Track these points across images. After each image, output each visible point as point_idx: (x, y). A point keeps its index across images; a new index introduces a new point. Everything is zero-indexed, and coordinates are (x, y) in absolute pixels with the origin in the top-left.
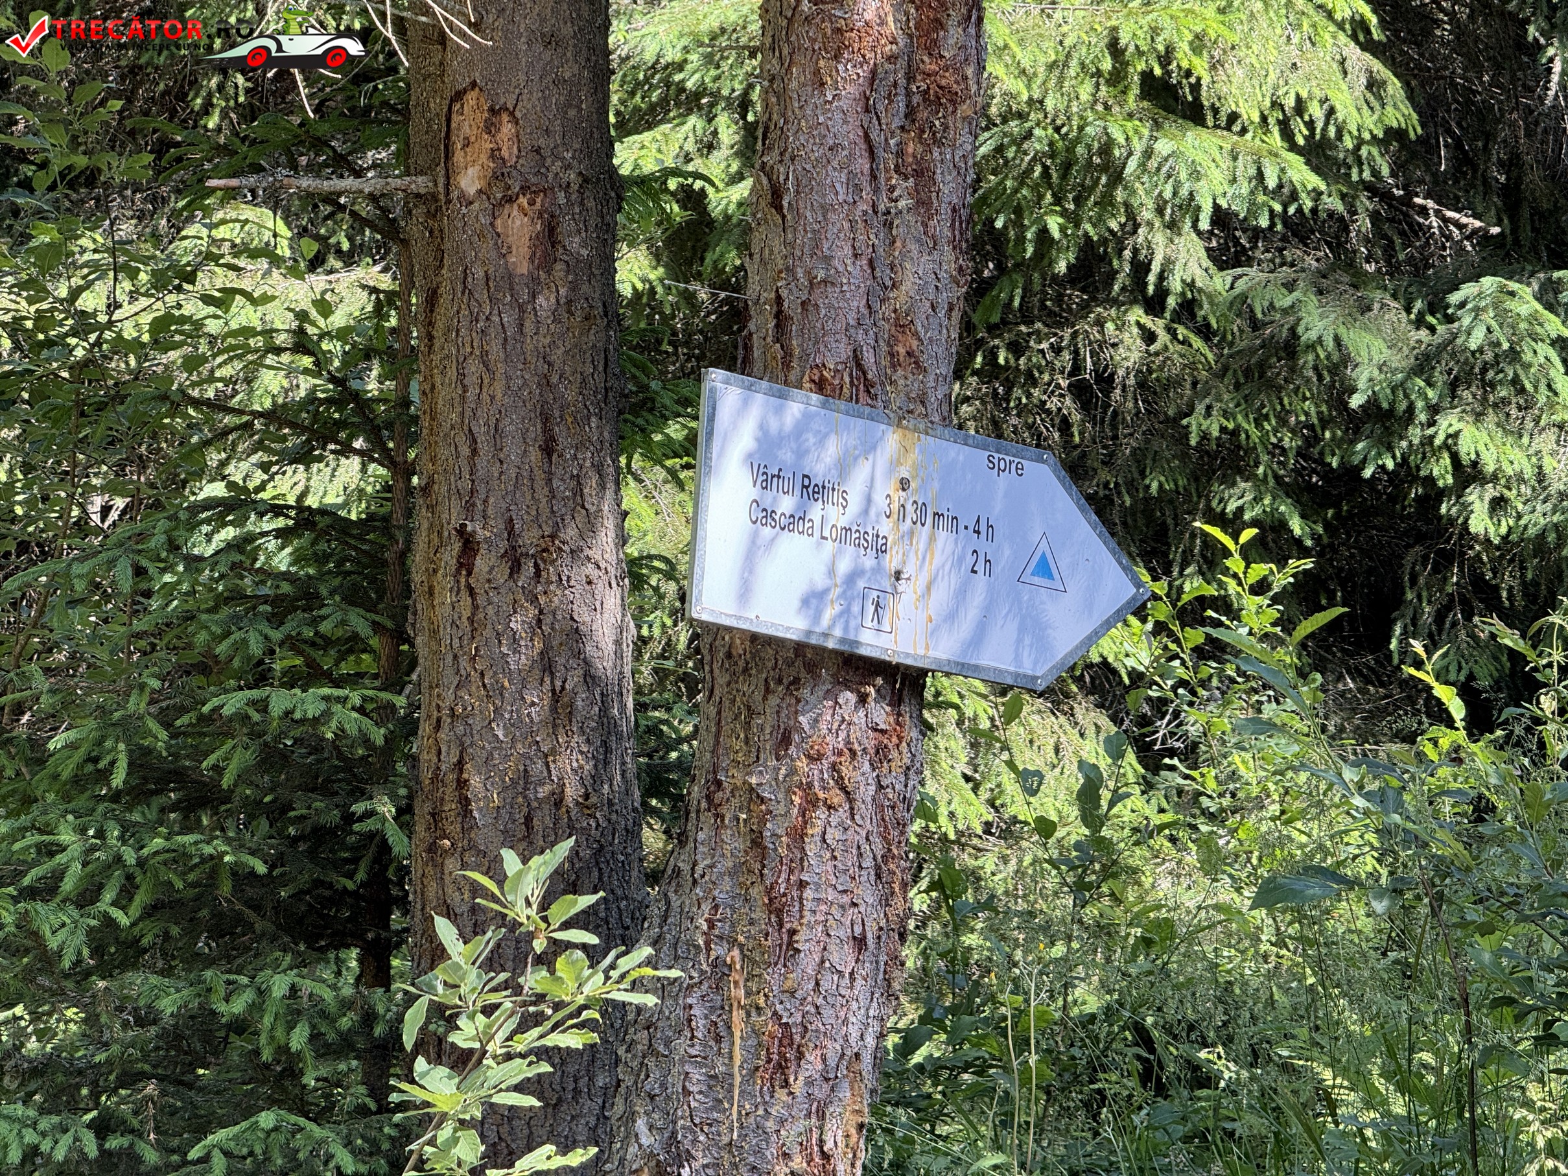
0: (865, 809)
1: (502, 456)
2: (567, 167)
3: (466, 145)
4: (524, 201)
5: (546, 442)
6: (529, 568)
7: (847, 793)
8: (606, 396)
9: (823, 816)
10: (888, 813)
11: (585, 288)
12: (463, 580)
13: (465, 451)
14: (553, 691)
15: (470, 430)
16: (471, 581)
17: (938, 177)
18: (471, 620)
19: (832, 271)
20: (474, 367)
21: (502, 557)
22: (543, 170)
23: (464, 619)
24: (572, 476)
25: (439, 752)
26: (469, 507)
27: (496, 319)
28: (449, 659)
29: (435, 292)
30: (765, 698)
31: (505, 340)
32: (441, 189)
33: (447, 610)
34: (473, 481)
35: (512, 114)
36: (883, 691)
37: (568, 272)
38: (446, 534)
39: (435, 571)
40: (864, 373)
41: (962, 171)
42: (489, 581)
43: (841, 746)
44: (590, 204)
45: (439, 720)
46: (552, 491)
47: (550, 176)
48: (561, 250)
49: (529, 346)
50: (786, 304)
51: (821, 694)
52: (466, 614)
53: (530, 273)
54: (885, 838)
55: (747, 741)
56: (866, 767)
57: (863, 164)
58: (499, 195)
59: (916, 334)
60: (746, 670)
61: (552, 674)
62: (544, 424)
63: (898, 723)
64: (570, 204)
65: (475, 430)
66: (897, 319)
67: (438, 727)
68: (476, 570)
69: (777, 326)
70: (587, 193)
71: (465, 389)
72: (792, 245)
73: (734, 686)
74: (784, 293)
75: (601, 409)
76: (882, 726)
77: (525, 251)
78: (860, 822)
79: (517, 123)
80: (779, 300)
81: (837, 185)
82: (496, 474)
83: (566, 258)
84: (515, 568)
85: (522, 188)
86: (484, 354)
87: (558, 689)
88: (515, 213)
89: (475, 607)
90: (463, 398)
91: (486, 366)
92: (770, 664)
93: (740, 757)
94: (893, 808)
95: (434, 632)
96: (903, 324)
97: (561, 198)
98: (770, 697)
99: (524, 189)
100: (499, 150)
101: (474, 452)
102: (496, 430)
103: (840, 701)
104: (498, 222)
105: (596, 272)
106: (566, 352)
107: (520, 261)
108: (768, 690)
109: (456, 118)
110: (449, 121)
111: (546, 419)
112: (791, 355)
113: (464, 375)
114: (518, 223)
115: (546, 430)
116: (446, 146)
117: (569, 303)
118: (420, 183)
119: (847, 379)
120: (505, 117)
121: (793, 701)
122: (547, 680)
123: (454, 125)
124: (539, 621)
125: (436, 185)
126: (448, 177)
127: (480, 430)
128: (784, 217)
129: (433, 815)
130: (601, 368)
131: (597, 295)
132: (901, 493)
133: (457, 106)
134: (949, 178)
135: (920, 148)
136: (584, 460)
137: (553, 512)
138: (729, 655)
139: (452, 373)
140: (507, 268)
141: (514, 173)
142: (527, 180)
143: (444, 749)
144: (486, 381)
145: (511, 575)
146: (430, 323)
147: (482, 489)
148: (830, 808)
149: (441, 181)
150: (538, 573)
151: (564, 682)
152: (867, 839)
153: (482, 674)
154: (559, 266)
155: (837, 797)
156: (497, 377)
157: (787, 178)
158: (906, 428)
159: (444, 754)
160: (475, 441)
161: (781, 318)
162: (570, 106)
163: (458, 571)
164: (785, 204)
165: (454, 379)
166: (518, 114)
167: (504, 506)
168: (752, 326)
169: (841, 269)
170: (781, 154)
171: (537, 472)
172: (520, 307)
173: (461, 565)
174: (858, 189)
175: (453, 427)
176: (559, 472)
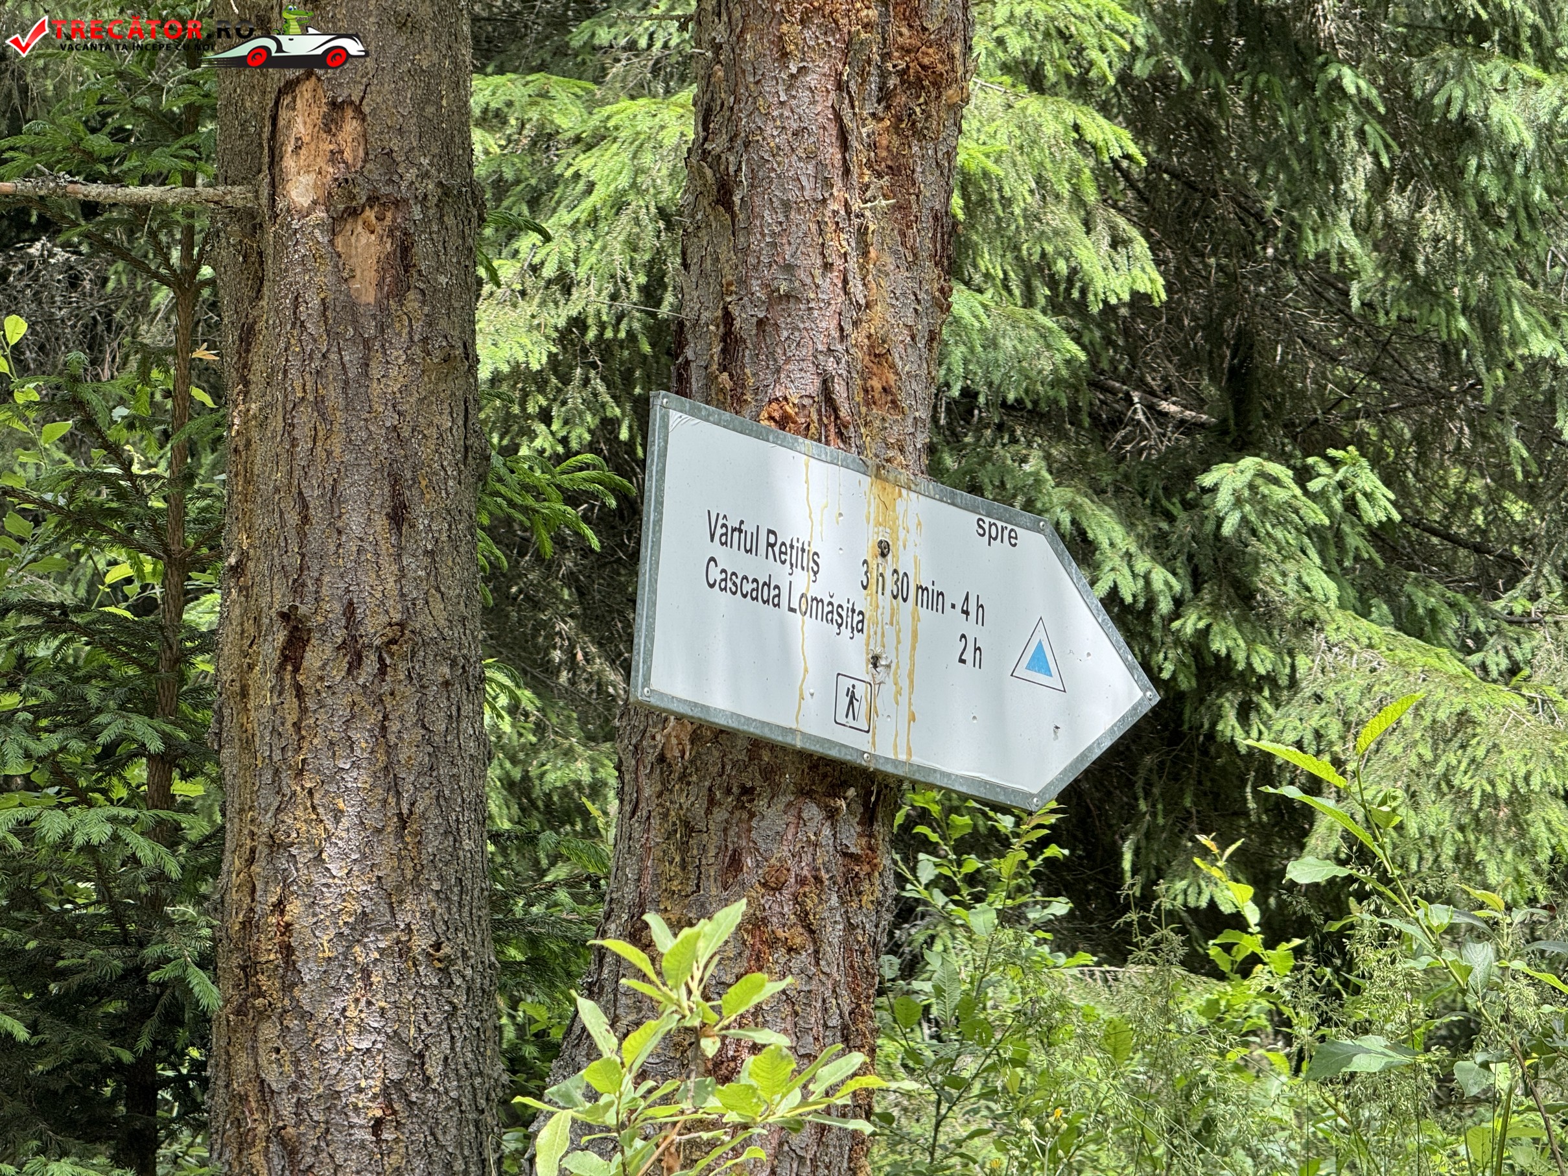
0: (832, 952)
1: (340, 524)
2: (426, 175)
3: (298, 148)
4: (370, 214)
5: (394, 508)
6: (370, 664)
7: (812, 932)
8: (466, 457)
9: (782, 961)
10: (857, 960)
11: (443, 324)
12: (288, 677)
13: (293, 518)
14: (400, 815)
15: (300, 493)
16: (299, 678)
17: (918, 177)
18: (297, 726)
19: (797, 284)
20: (305, 418)
21: (338, 648)
22: (395, 178)
23: (289, 725)
24: (426, 552)
25: (253, 890)
26: (297, 588)
27: (334, 357)
28: (268, 777)
29: (251, 328)
30: (708, 812)
31: (346, 382)
32: (264, 201)
33: (265, 715)
34: (303, 556)
35: (358, 109)
36: (854, 806)
37: (424, 303)
38: (266, 621)
39: (251, 667)
40: (836, 410)
41: (946, 171)
42: (321, 679)
43: (805, 872)
44: (450, 221)
45: (253, 851)
46: (402, 569)
47: (404, 185)
48: (415, 275)
49: (376, 389)
50: (737, 324)
51: (781, 807)
52: (291, 719)
53: (379, 303)
54: (853, 991)
55: (684, 866)
56: (834, 900)
57: (832, 153)
58: (341, 207)
59: (893, 366)
60: (683, 778)
61: (398, 794)
62: (393, 486)
63: (871, 848)
64: (426, 221)
65: (307, 492)
66: (871, 347)
67: (251, 861)
68: (305, 664)
69: (724, 351)
70: (447, 209)
71: (294, 443)
72: (746, 251)
73: (665, 797)
74: (735, 310)
75: (460, 472)
76: (853, 850)
77: (372, 275)
78: (826, 969)
79: (364, 120)
80: (728, 317)
81: (803, 179)
82: (332, 548)
83: (422, 286)
84: (356, 663)
85: (369, 199)
86: (319, 401)
87: (405, 811)
88: (360, 229)
89: (304, 711)
90: (291, 454)
91: (322, 415)
92: (714, 770)
93: (675, 886)
94: (863, 953)
95: (247, 744)
96: (879, 354)
97: (417, 213)
98: (715, 810)
99: (373, 200)
100: (341, 152)
101: (305, 519)
102: (334, 494)
103: (805, 815)
104: (339, 241)
105: (456, 305)
106: (421, 401)
107: (365, 288)
108: (712, 802)
109: (284, 115)
110: (274, 119)
111: (395, 480)
112: (743, 386)
113: (293, 425)
114: (363, 241)
115: (395, 494)
116: (272, 150)
117: (425, 340)
118: (238, 195)
119: (815, 417)
120: (349, 113)
121: (745, 816)
122: (392, 800)
123: (281, 123)
124: (384, 729)
125: (257, 198)
126: (273, 185)
127: (312, 494)
128: (733, 216)
129: (244, 968)
130: (461, 423)
131: (456, 333)
132: (880, 560)
133: (287, 100)
134: (931, 178)
135: (896, 141)
136: (440, 531)
137: (403, 595)
138: (662, 759)
139: (277, 423)
140: (349, 296)
141: (360, 180)
142: (375, 189)
143: (259, 886)
144: (320, 434)
145: (349, 672)
146: (245, 366)
147: (315, 566)
148: (790, 950)
149: (265, 192)
150: (383, 669)
151: (412, 804)
152: (834, 991)
153: (311, 792)
154: (411, 295)
155: (799, 937)
156: (335, 429)
157: (739, 169)
158: (886, 480)
159: (258, 893)
160: (305, 506)
161: (730, 341)
162: (428, 101)
163: (282, 666)
164: (737, 199)
165: (280, 429)
166: (366, 109)
167: (342, 585)
168: (689, 353)
169: (808, 281)
170: (731, 140)
171: (384, 547)
172: (366, 342)
173: (285, 659)
174: (828, 183)
175: (277, 490)
176: (411, 546)
